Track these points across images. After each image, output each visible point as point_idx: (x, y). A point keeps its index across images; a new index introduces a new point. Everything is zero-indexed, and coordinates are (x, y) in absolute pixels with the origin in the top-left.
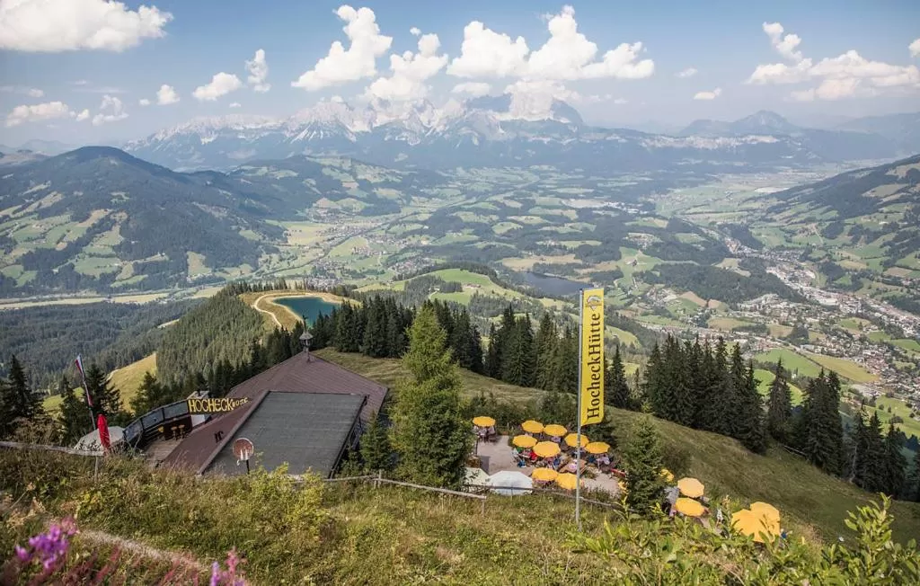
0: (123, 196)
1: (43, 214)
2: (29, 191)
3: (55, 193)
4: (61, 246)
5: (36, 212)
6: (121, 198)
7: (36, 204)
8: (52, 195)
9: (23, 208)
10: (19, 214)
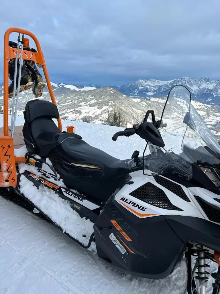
0: (113, 103)
1: (91, 106)
2: (88, 98)
3: (95, 99)
4: (93, 116)
5: (89, 105)
6: (112, 103)
7: (89, 103)
8: (94, 100)
9: (86, 103)
10: (85, 105)
